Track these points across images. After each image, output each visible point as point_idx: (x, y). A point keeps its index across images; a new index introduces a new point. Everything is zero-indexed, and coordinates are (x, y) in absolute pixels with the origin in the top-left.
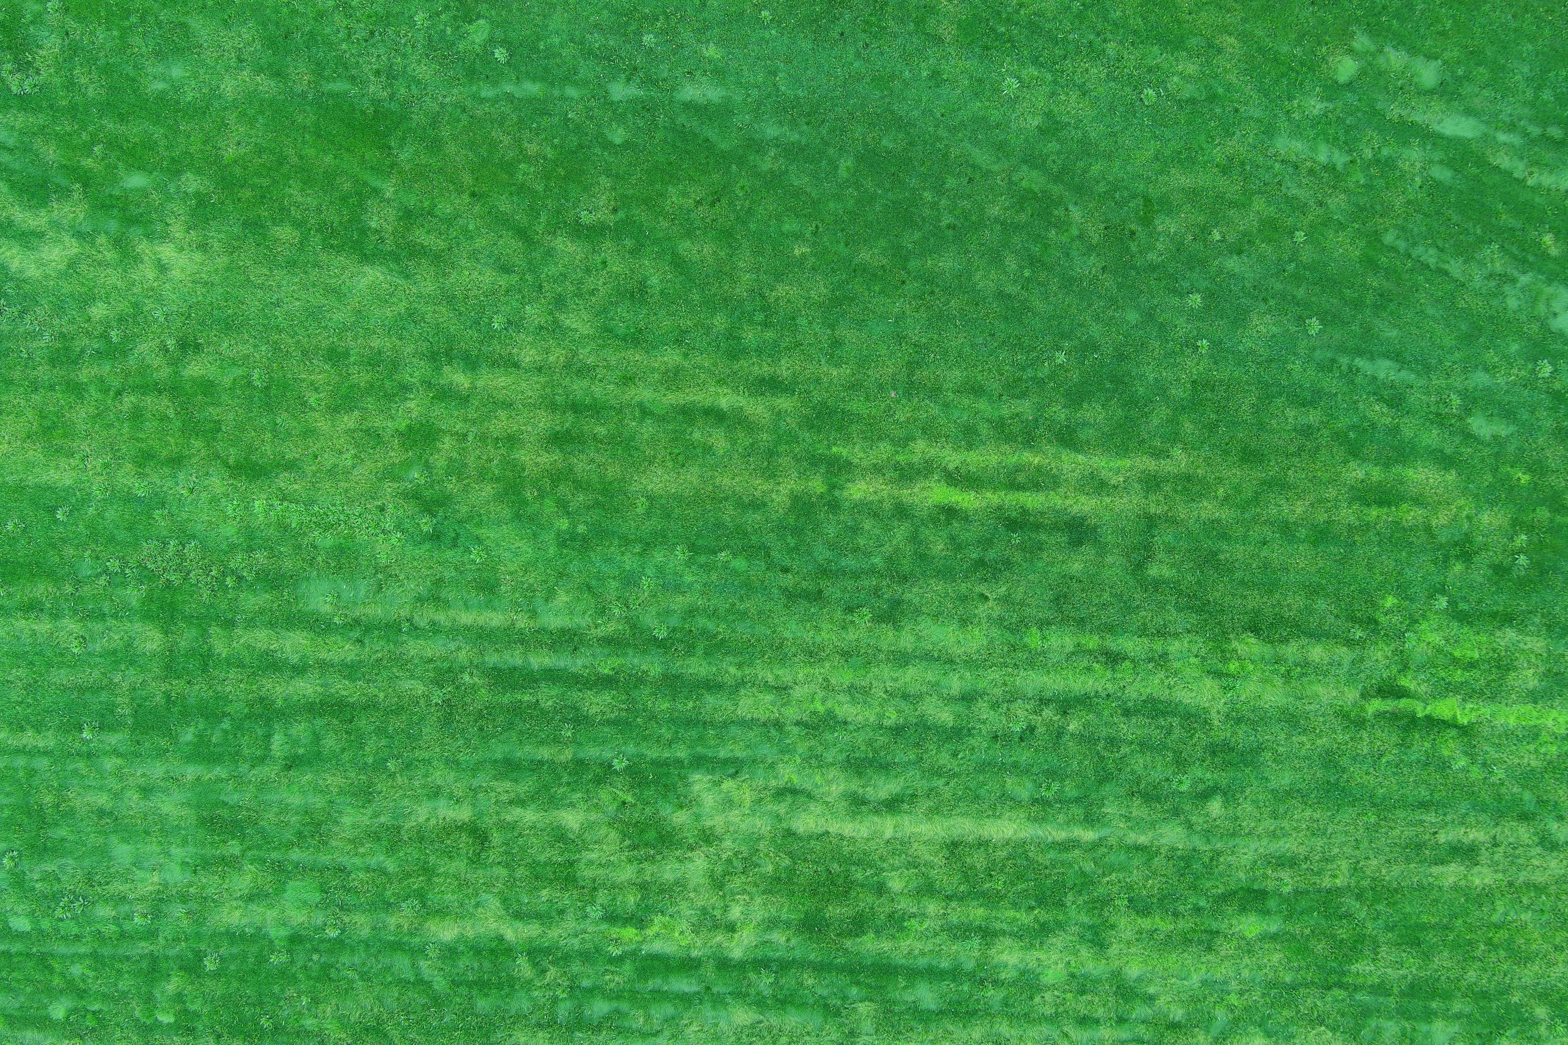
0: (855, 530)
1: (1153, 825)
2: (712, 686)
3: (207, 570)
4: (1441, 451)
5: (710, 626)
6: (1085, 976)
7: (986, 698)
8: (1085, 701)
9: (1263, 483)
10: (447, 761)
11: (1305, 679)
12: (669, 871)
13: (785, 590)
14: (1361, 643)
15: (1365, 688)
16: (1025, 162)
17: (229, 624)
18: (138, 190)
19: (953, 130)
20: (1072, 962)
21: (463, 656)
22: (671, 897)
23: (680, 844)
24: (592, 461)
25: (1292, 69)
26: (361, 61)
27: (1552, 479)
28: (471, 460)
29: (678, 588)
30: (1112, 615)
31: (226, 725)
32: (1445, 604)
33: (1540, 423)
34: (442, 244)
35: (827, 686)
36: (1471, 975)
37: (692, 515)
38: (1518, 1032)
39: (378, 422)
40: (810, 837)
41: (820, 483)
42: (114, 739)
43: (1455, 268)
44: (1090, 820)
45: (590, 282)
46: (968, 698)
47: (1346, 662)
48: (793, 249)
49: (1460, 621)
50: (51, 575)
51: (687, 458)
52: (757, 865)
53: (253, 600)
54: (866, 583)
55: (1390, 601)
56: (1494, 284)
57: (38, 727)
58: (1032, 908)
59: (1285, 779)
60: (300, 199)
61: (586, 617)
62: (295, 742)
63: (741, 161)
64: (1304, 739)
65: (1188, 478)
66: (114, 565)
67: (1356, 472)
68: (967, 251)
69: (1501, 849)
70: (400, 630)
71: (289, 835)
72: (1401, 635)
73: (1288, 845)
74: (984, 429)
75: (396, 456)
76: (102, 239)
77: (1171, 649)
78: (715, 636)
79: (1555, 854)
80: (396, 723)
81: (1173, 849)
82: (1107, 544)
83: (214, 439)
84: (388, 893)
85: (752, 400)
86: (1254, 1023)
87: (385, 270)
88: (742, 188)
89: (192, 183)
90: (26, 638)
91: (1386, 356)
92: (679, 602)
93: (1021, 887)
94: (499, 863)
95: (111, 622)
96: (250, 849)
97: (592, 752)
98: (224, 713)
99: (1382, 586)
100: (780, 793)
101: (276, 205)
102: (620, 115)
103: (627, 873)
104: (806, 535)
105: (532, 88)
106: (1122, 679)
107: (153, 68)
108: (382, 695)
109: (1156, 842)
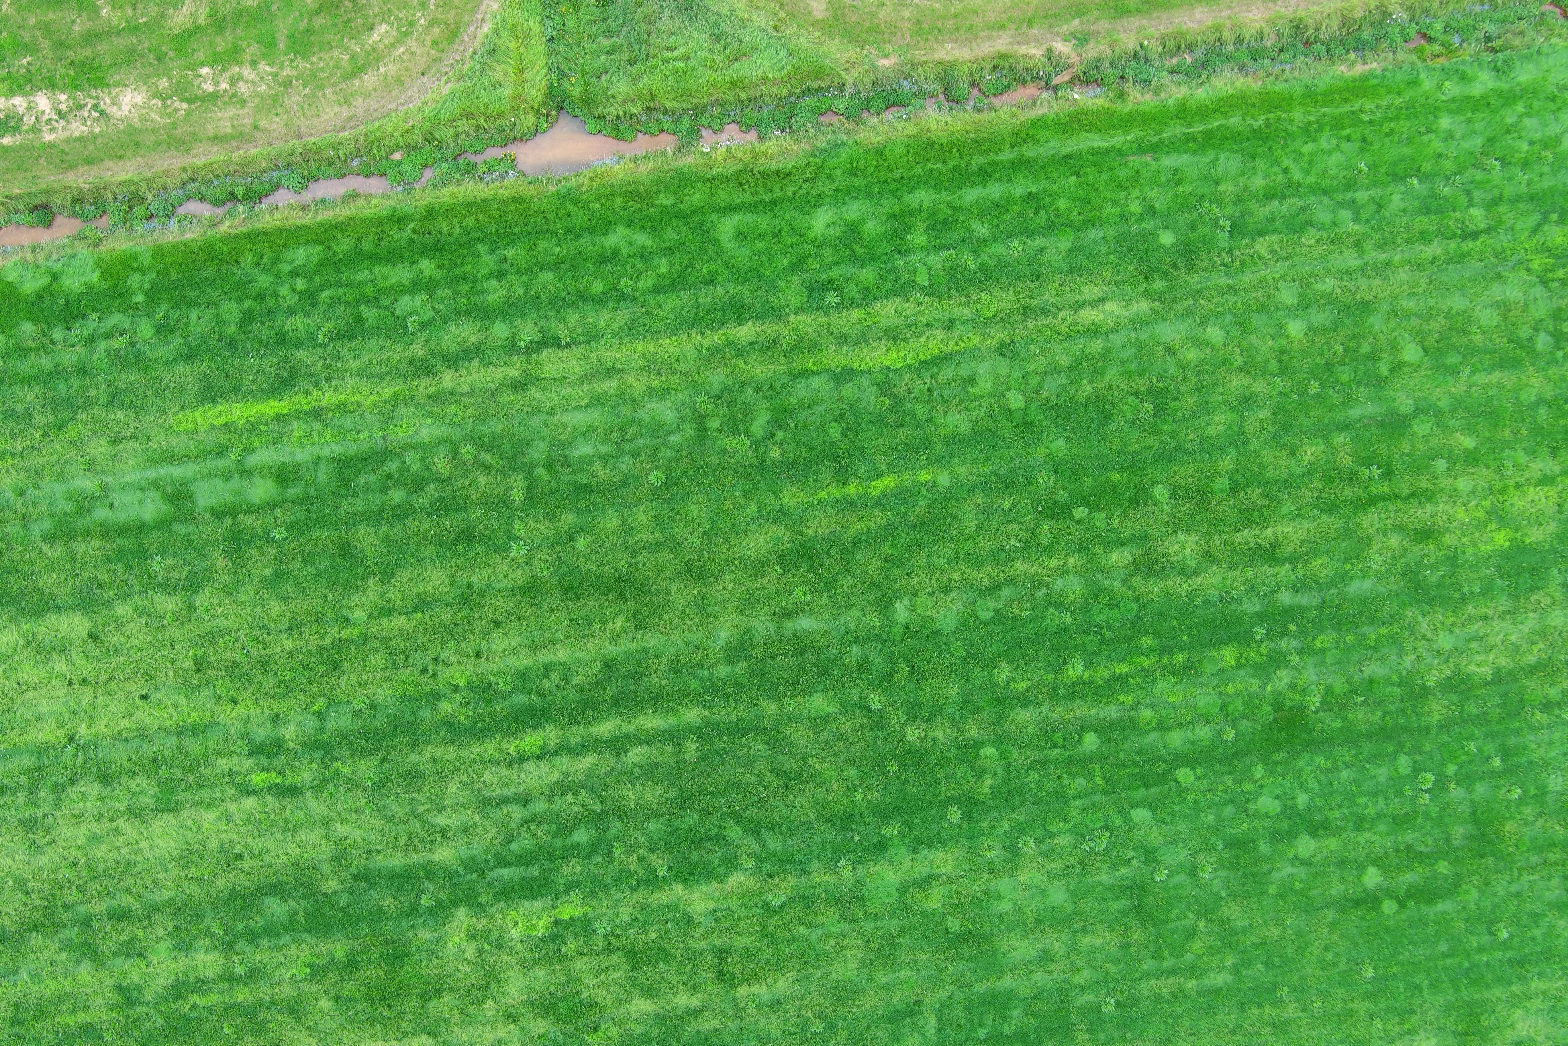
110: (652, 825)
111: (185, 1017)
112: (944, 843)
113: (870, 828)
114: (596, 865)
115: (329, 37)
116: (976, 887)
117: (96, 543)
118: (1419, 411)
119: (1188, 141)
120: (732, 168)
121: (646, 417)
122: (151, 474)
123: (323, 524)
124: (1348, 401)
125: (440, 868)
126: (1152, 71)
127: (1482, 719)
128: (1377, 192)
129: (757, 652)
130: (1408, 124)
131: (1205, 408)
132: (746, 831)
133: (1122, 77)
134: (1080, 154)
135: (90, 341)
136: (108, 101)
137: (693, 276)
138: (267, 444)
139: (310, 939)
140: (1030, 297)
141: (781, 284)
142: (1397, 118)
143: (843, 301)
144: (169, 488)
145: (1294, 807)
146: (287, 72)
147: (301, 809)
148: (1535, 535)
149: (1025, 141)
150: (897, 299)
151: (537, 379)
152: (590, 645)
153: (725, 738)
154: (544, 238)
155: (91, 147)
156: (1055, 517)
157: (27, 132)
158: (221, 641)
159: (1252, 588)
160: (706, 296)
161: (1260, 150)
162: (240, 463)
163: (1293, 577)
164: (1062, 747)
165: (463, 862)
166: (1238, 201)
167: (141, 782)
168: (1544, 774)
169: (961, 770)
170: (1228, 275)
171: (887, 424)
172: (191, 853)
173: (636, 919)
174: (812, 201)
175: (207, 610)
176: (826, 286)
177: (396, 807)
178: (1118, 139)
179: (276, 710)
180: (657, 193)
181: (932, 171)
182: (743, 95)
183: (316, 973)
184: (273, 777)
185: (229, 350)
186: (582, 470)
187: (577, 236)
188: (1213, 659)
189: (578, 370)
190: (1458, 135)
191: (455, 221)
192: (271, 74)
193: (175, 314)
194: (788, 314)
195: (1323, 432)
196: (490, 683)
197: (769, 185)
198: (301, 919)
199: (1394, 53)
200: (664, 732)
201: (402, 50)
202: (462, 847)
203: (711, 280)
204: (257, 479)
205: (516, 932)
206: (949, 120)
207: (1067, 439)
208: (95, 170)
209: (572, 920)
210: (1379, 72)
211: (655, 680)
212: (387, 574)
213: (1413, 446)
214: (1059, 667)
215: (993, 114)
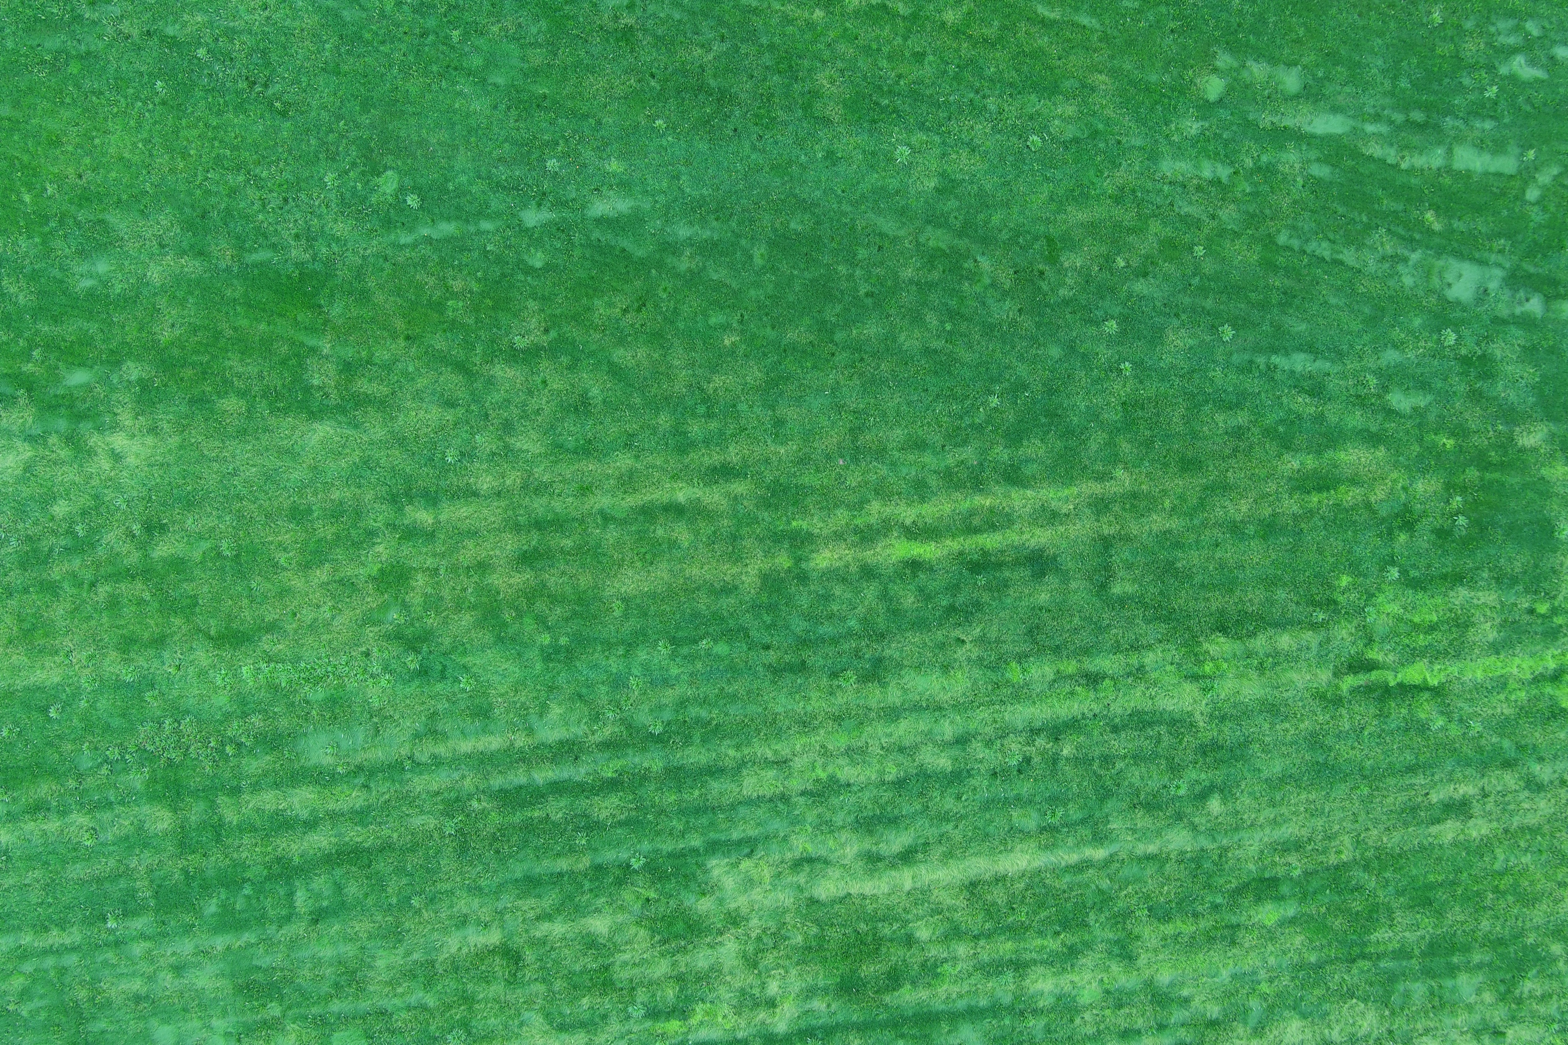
0: (827, 598)
1: (1159, 833)
2: (714, 771)
3: (206, 742)
4: (1367, 430)
5: (704, 713)
6: (1120, 991)
7: (979, 738)
8: (1074, 725)
9: (1205, 488)
10: (469, 889)
11: (1278, 668)
12: (702, 959)
13: (769, 667)
14: (1324, 624)
15: (1336, 667)
16: (929, 222)
17: (235, 791)
18: (82, 386)
19: (855, 204)
20: (1105, 979)
21: (468, 784)
22: (708, 984)
23: (709, 930)
24: (563, 573)
25: (1164, 95)
26: (279, 229)
27: (1475, 440)
28: (446, 593)
29: (666, 682)
30: (1085, 637)
31: (247, 890)
32: (1397, 575)
33: (1454, 389)
34: (385, 390)
35: (825, 752)
36: (1485, 925)
37: (668, 609)
38: (1538, 972)
39: (349, 571)
40: (833, 902)
41: (785, 558)
42: (139, 923)
43: (1349, 256)
44: (1099, 838)
45: (534, 403)
46: (962, 741)
47: (1314, 645)
48: (723, 340)
49: (1414, 588)
50: (53, 773)
51: (655, 555)
52: (787, 938)
53: (255, 764)
54: (846, 647)
55: (1345, 580)
56: (1387, 265)
57: (63, 925)
58: (1057, 933)
59: (1276, 767)
60: (241, 370)
61: (582, 725)
62: (318, 896)
63: (660, 265)
64: (1287, 725)
65: (1134, 495)
66: (113, 754)
67: (1292, 463)
68: (888, 316)
69: (1491, 799)
70: (403, 769)
71: (325, 988)
72: (1360, 611)
73: (1290, 830)
74: (933, 481)
75: (372, 601)
76: (53, 440)
77: (1147, 661)
78: (709, 723)
79: (1542, 794)
80: (413, 861)
81: (1182, 853)
82: (1068, 571)
83: (193, 614)
84: (432, 1028)
85: (707, 490)
86: (1288, 1007)
87: (334, 423)
88: (665, 290)
89: (133, 370)
90: (37, 840)
91: (1300, 349)
92: (669, 696)
93: (1043, 915)
94: (536, 980)
95: (119, 809)
96: (290, 1008)
97: (609, 856)
98: (243, 879)
99: (1334, 567)
100: (797, 864)
101: (218, 379)
102: (536, 239)
103: (662, 968)
104: (780, 610)
105: (448, 228)
106: (1106, 697)
107: (80, 267)
108: (395, 835)
109: (1164, 849)
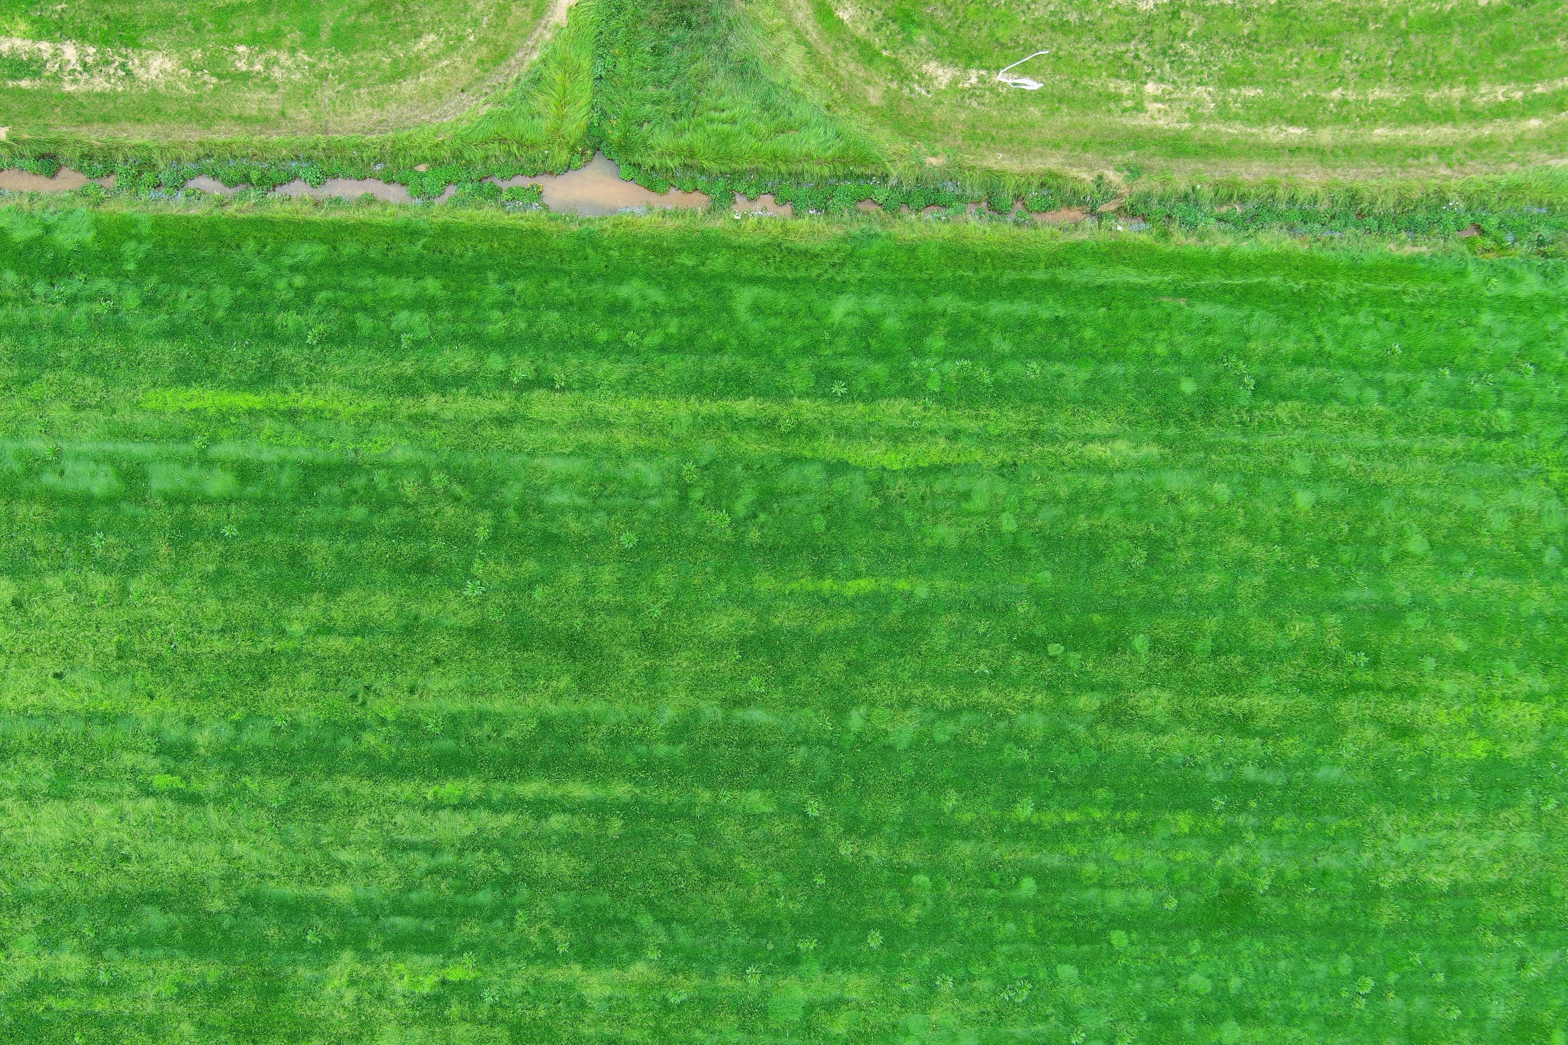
110: (561, 898)
111: (37, 1019)
112: (860, 966)
113: (786, 939)
114: (496, 930)
115: (374, 37)
116: (884, 1019)
117: (38, 508)
118: (1415, 604)
119: (1225, 292)
120: (760, 239)
121: (629, 476)
122: (109, 447)
123: (277, 528)
124: (1346, 582)
125: (334, 905)
126: (1200, 215)
127: (1432, 931)
128: (1408, 377)
129: (701, 737)
130: (1449, 314)
131: (1200, 564)
132: (657, 921)
133: (1169, 216)
134: (1114, 287)
135: (73, 300)
136: (137, 62)
137: (701, 341)
138: (234, 437)
139: (183, 957)
140: (1040, 422)
141: (790, 365)
142: (1438, 305)
143: (850, 393)
144: (125, 465)
145: (1225, 990)
146: (325, 64)
147: (199, 819)
148: (1514, 751)
149: (1061, 264)
150: (905, 401)
151: (524, 418)
152: (530, 700)
153: (653, 820)
154: (557, 277)
155: (111, 105)
156: (1029, 649)
157: (48, 78)
158: (149, 632)
159: (1218, 757)
160: (712, 363)
161: (1296, 314)
162: (203, 452)
163: (1261, 753)
164: (997, 888)
165: (358, 902)
166: (1265, 361)
167: (37, 763)
168: (1487, 999)
169: (890, 894)
170: (1244, 434)
171: (873, 525)
172: (76, 846)
173: (527, 993)
174: (836, 287)
175: (141, 597)
176: (835, 375)
177: (299, 833)
178: (1154, 278)
179: (192, 711)
180: (680, 251)
181: (961, 278)
182: (783, 168)
183: (183, 994)
184: (176, 782)
185: (214, 335)
186: (553, 519)
187: (591, 281)
188: (1166, 823)
189: (568, 416)
190: (1496, 335)
191: (469, 244)
192: (308, 63)
193: (165, 288)
194: (792, 396)
195: (1315, 610)
196: (419, 722)
197: (795, 263)
198: (178, 935)
199: (1445, 240)
200: (590, 803)
201: (446, 63)
202: (360, 886)
203: (719, 349)
204: (218, 472)
205: (400, 986)
206: (988, 229)
207: (1054, 572)
208: (110, 128)
209: (461, 982)
210: (1427, 256)
211: (590, 748)
212: (333, 591)
213: (1403, 639)
214: (1008, 805)
215: (1033, 232)
